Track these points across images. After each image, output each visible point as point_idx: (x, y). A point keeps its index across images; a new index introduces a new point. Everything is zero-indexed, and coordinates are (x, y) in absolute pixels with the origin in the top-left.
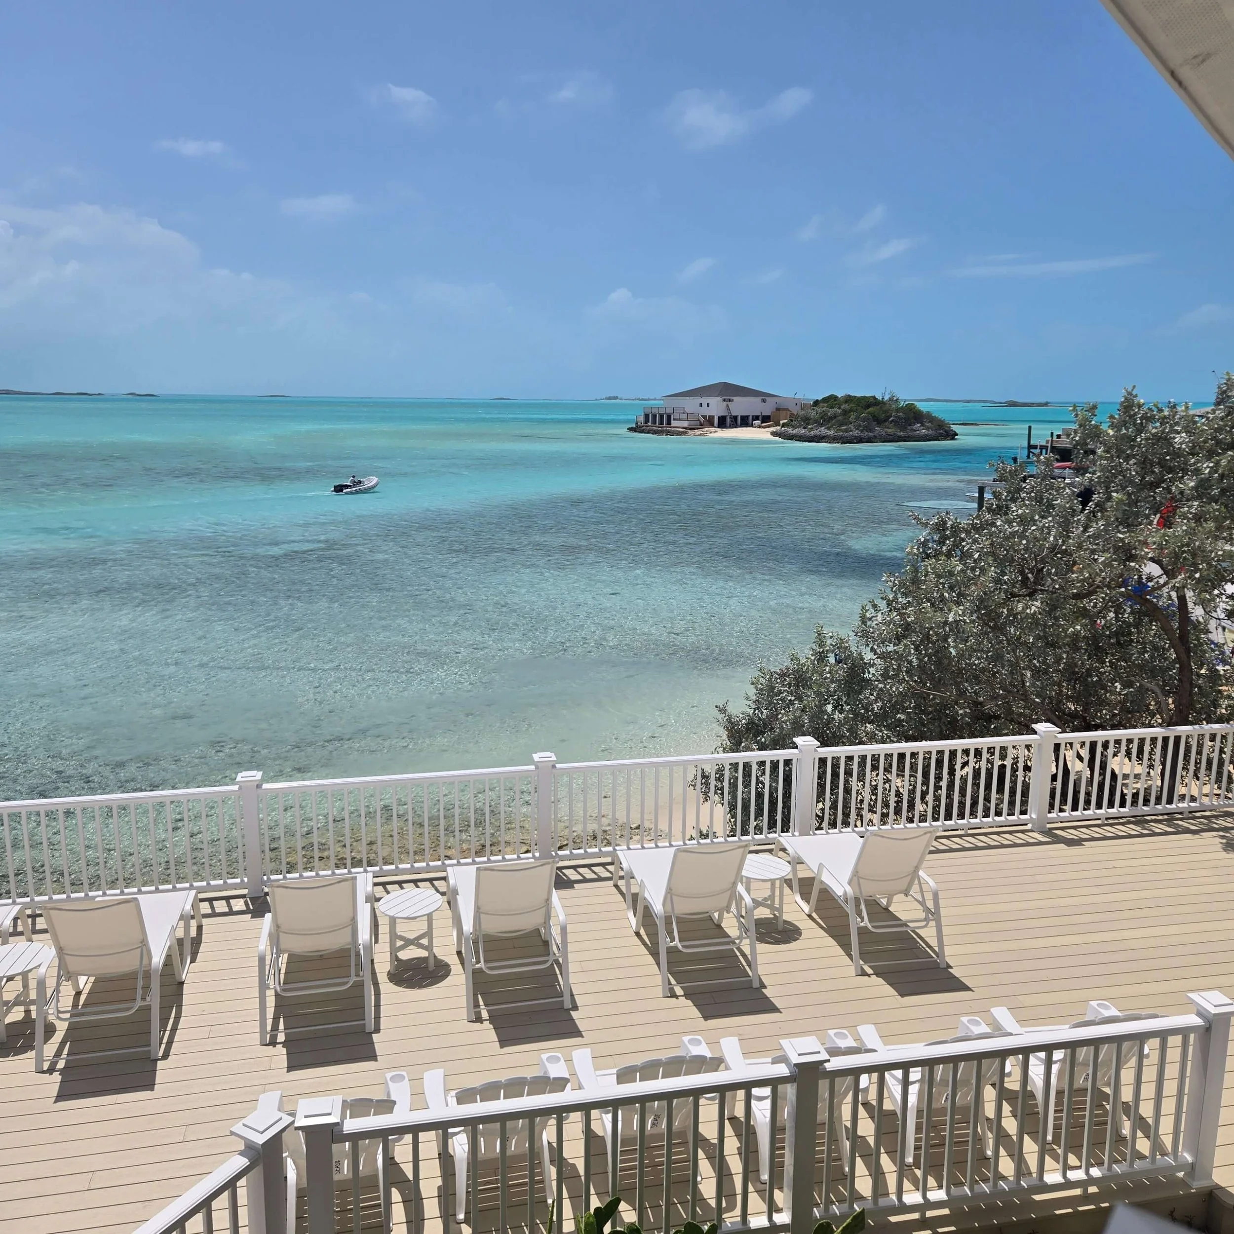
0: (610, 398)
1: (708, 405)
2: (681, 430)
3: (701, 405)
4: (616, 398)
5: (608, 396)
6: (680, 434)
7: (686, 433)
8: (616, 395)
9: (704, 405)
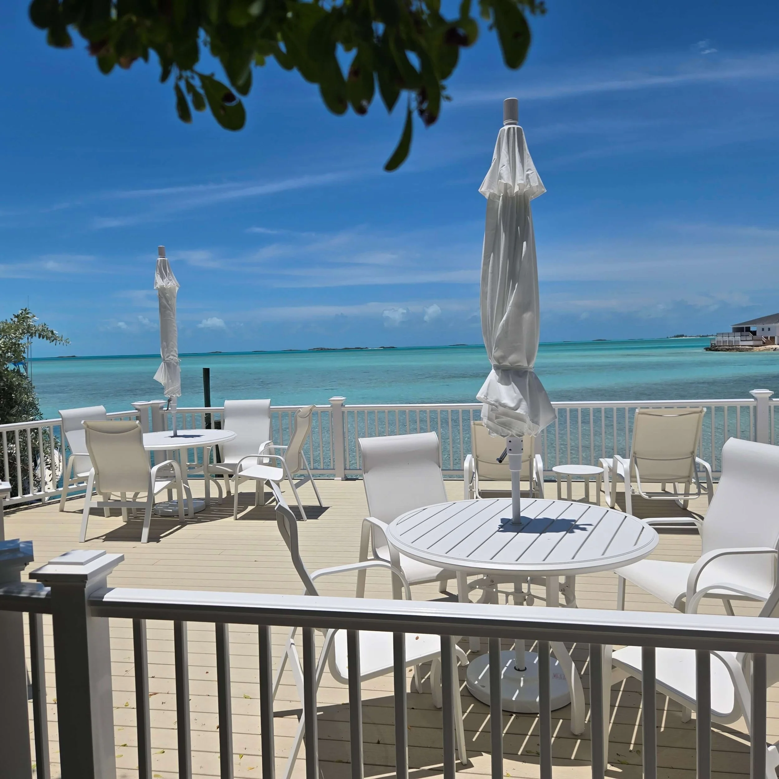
0: (678, 336)
1: (769, 329)
2: (748, 347)
3: (763, 330)
4: (682, 336)
5: (676, 335)
6: (747, 350)
7: (752, 349)
8: (682, 334)
9: (766, 329)
